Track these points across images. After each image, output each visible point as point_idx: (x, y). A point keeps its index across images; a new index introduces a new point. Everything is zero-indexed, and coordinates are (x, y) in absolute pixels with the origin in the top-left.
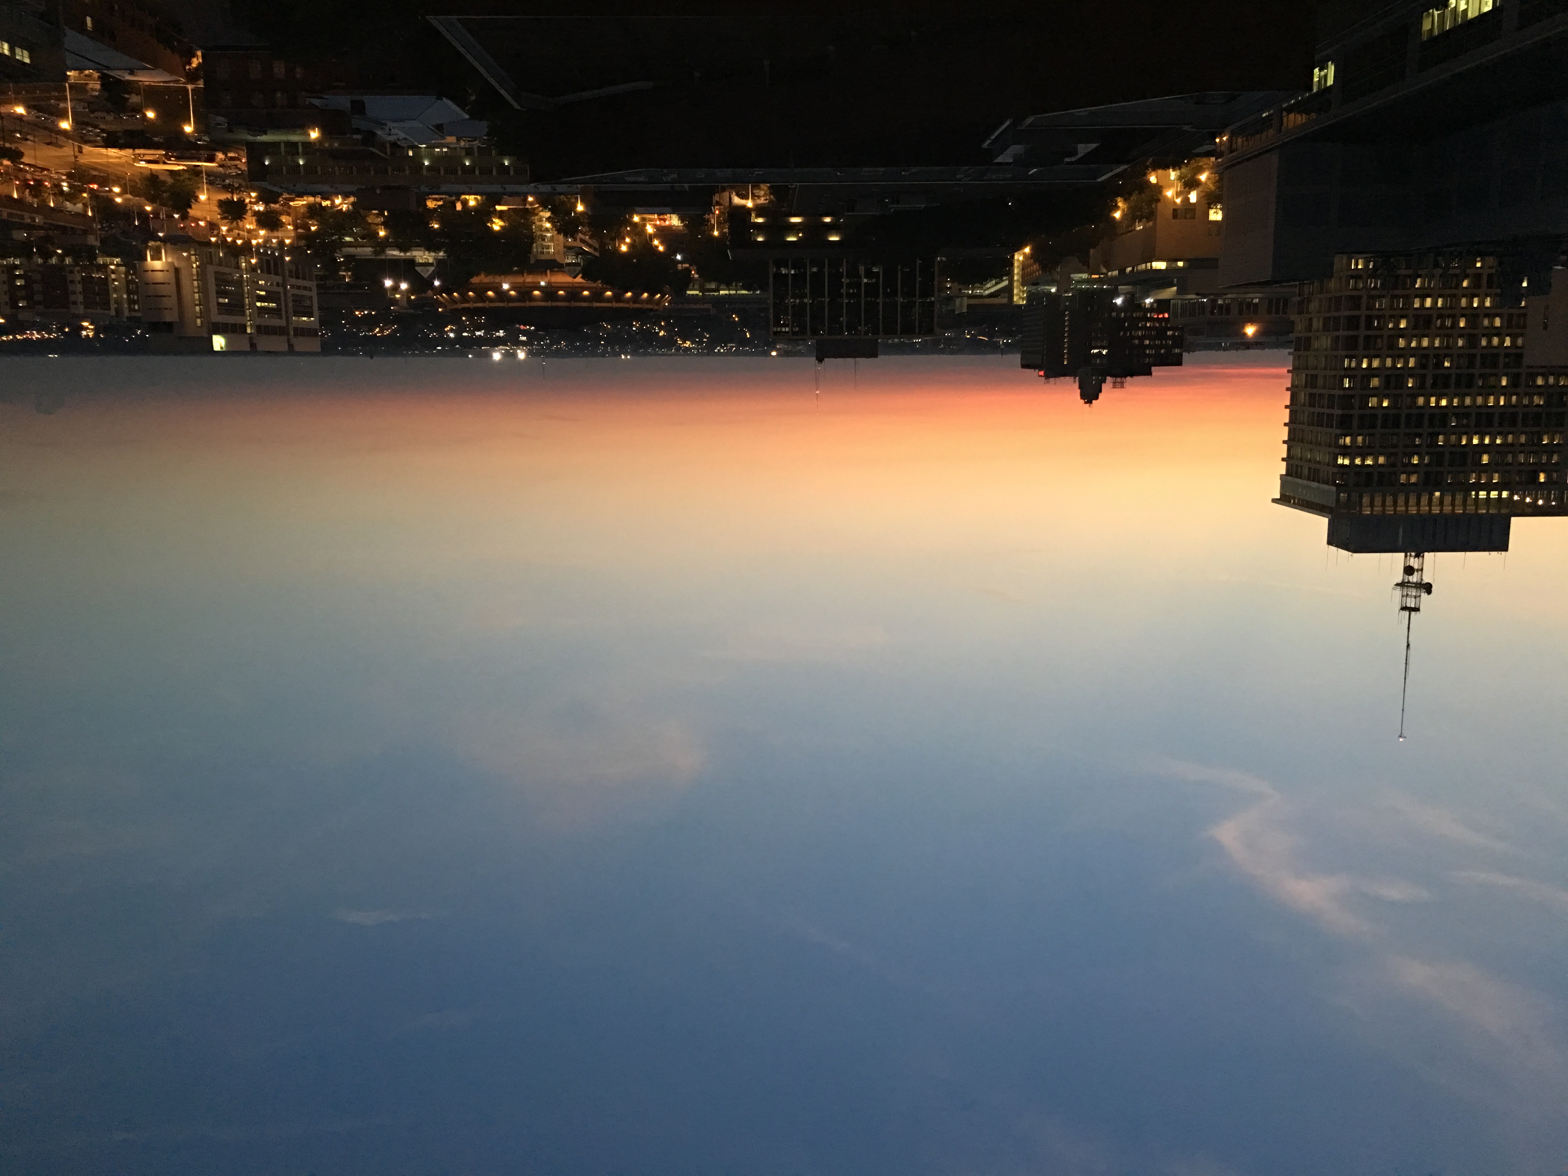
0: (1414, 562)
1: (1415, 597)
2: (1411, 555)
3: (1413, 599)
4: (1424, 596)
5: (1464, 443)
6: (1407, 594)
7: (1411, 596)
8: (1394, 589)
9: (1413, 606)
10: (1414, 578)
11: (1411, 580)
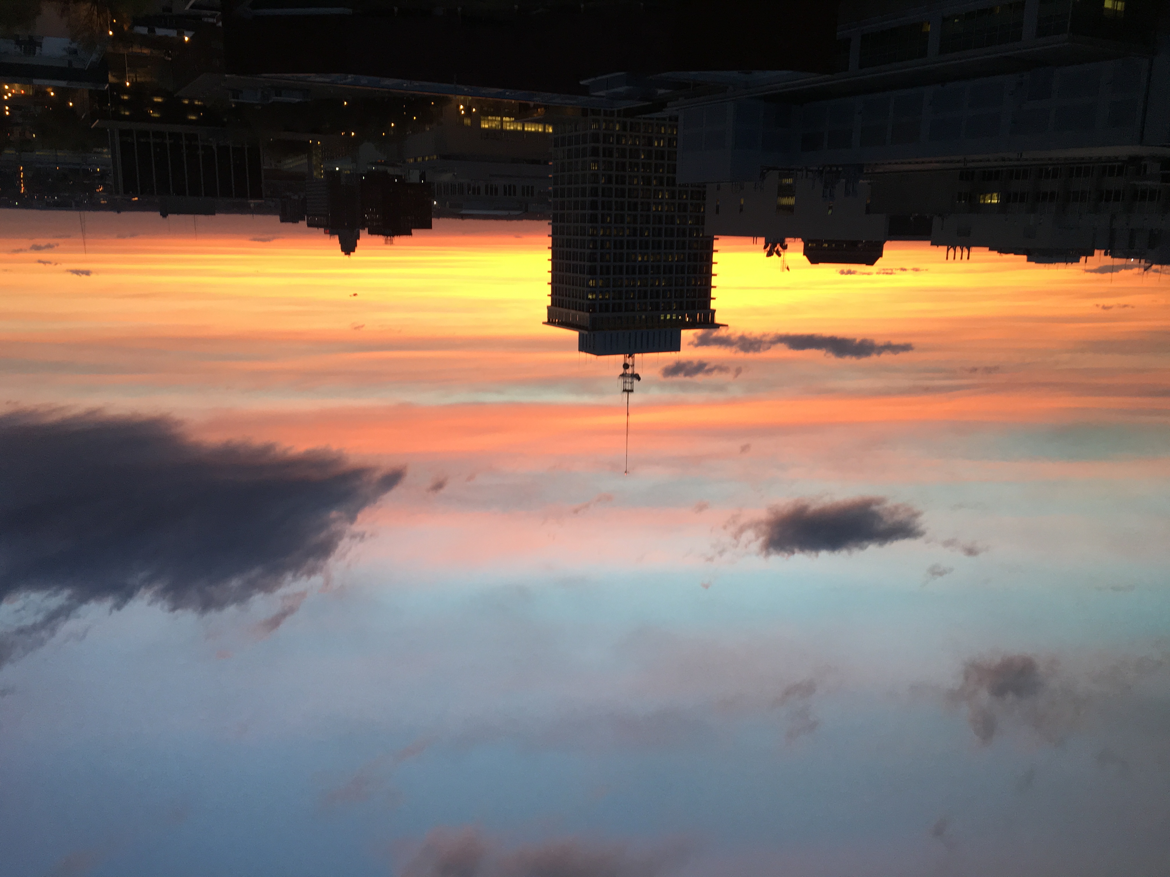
0: (629, 361)
1: (631, 383)
2: (627, 356)
3: (630, 384)
4: (636, 381)
5: (657, 284)
6: (626, 382)
7: (628, 382)
8: (619, 378)
9: (630, 388)
10: (629, 371)
11: (628, 372)
